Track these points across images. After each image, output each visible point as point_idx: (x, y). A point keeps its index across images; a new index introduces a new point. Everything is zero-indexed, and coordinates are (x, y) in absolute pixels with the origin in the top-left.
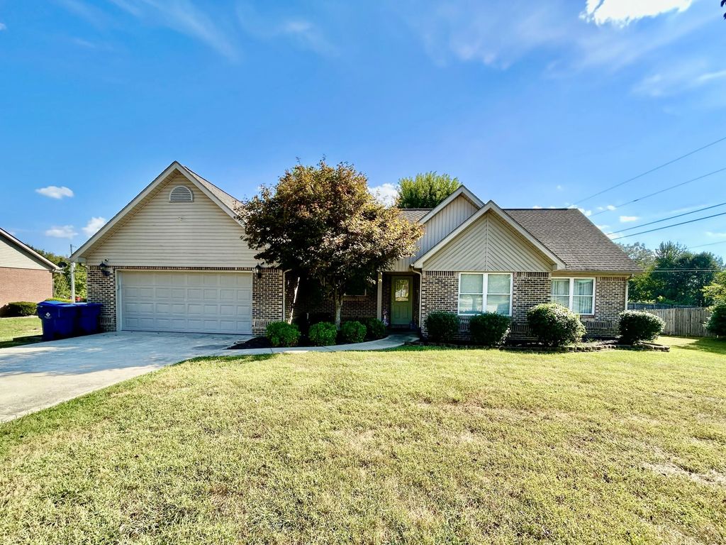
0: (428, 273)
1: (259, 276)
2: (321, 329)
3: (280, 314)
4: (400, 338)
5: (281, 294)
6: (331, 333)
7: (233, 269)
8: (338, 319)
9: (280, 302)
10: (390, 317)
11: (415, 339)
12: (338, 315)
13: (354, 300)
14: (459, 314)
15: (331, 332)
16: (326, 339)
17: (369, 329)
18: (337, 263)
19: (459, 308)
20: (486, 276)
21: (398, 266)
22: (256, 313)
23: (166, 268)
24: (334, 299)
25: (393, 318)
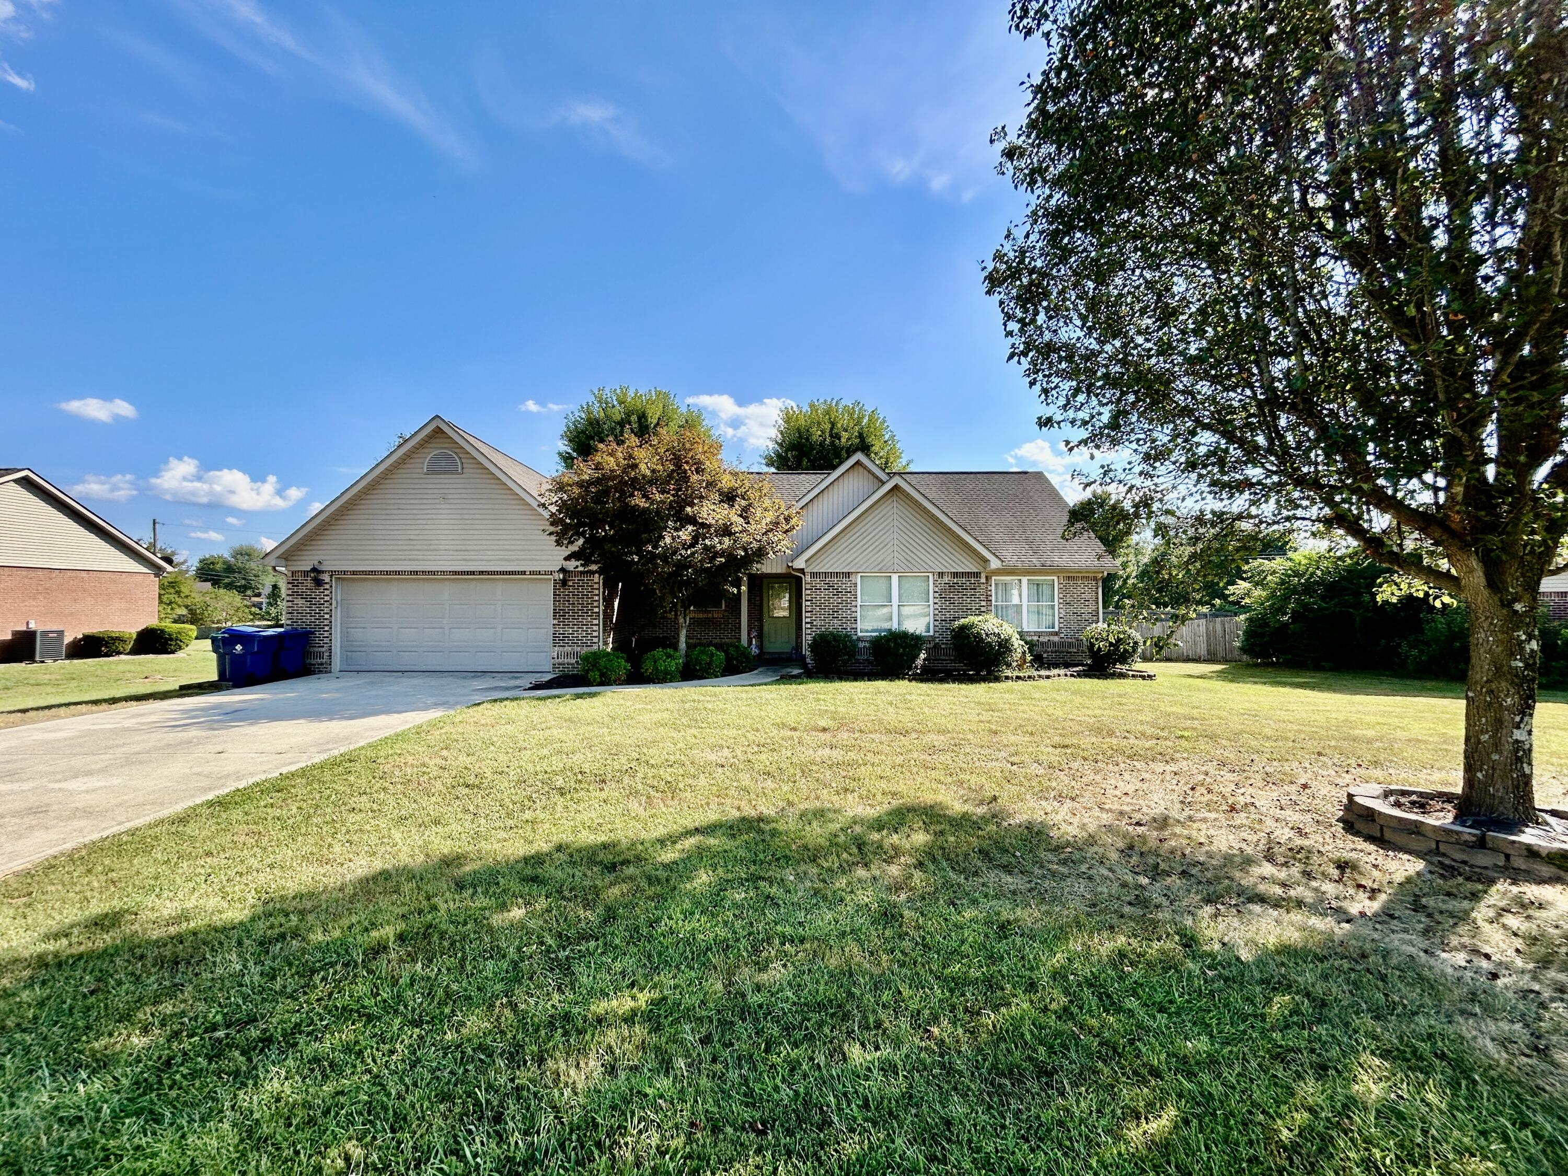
0: (814, 575)
1: (564, 582)
2: (659, 658)
3: (595, 640)
4: (774, 671)
5: (596, 610)
6: (673, 665)
7: (524, 573)
8: (683, 645)
9: (596, 622)
10: (762, 642)
11: (796, 672)
12: (683, 639)
13: (705, 616)
14: (860, 634)
15: (673, 663)
16: (666, 673)
17: (729, 659)
18: (683, 565)
19: (859, 626)
20: (895, 578)
21: (770, 566)
22: (558, 639)
23: (416, 573)
24: (676, 615)
25: (766, 643)
